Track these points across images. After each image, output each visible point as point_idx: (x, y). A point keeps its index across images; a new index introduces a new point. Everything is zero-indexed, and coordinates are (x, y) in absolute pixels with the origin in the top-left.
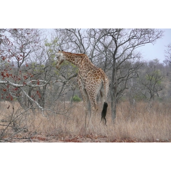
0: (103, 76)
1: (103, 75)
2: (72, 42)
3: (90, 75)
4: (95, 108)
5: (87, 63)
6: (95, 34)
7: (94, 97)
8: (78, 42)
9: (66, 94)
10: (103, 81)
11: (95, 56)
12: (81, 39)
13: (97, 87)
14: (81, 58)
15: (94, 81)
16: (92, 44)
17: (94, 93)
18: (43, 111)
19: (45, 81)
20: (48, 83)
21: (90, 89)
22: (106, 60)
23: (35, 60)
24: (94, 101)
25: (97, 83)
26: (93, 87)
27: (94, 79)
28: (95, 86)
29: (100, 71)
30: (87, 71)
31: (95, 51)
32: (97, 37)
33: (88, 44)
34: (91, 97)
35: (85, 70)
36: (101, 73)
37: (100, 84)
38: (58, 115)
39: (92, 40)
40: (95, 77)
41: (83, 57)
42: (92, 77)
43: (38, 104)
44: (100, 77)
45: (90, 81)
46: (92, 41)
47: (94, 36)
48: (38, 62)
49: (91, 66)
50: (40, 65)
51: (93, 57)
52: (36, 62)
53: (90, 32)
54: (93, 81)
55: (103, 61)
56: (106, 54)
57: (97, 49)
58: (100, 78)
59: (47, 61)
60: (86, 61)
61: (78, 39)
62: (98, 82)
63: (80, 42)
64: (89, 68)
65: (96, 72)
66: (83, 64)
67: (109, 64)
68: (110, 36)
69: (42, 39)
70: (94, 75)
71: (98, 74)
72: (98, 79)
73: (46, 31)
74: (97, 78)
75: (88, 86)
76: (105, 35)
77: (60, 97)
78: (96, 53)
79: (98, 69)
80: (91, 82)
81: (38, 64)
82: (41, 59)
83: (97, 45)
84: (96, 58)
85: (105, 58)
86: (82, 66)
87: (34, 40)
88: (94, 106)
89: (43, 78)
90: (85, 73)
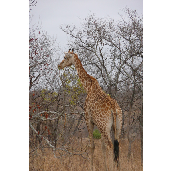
0: (113, 107)
1: (113, 105)
2: (92, 64)
3: (97, 105)
4: (109, 146)
5: (96, 90)
6: (121, 53)
7: (106, 133)
8: (99, 64)
9: (83, 129)
10: (113, 112)
11: (121, 81)
12: (103, 61)
13: (108, 120)
14: (91, 83)
15: (103, 113)
16: (117, 66)
17: (105, 127)
18: (55, 150)
19: (58, 113)
20: (61, 116)
21: (100, 124)
22: (135, 86)
23: (45, 87)
24: (107, 138)
25: (106, 116)
26: (102, 121)
27: (102, 110)
28: (104, 119)
29: (109, 100)
30: (94, 100)
31: (120, 75)
32: (123, 58)
33: (112, 67)
34: (103, 134)
35: (93, 98)
36: (110, 103)
37: (110, 116)
38: (74, 156)
39: (117, 61)
40: (104, 108)
41: (93, 82)
42: (99, 108)
43: (48, 141)
44: (109, 107)
45: (98, 114)
46: (116, 63)
47: (119, 57)
48: (49, 88)
49: (100, 95)
50: (51, 92)
51: (117, 82)
52: (47, 88)
53: (114, 52)
54: (101, 113)
55: (131, 88)
56: (135, 79)
57: (123, 72)
58: (110, 109)
59: (60, 87)
60: (95, 87)
61: (100, 61)
62: (107, 114)
63: (101, 64)
64: (97, 96)
65: (104, 102)
66: (91, 91)
67: (138, 91)
68: (139, 56)
69: (55, 59)
70: (103, 105)
71: (106, 104)
72: (107, 110)
73: (59, 50)
74: (105, 110)
75: (97, 121)
76: (133, 55)
77: (77, 132)
78: (121, 77)
79: (107, 97)
80: (100, 114)
81: (49, 91)
82: (53, 84)
83: (123, 68)
84: (122, 84)
85: (133, 84)
86: (90, 93)
87: (44, 61)
88: (109, 145)
89: (55, 109)
90: (92, 102)
